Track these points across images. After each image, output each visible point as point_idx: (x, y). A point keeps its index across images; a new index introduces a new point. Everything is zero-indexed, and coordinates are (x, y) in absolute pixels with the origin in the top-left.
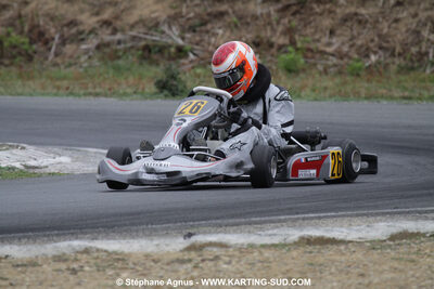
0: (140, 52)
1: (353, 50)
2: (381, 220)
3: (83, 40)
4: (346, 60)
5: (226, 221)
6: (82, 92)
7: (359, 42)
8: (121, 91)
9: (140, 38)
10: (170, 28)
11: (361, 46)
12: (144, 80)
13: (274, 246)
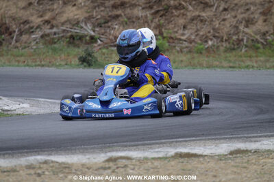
0: (68, 40)
1: (198, 38)
2: (223, 143)
3: (33, 32)
4: (193, 44)
5: (128, 143)
6: (34, 64)
7: (201, 33)
8: (58, 64)
9: (68, 31)
10: (86, 25)
11: (203, 35)
12: (71, 57)
13: (160, 158)
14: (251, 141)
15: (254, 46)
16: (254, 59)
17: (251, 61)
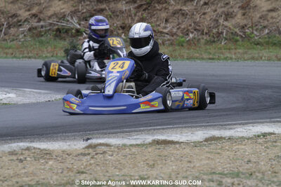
0: (54, 33)
1: (179, 31)
2: (199, 130)
3: (20, 25)
4: (175, 37)
5: (109, 131)
6: (21, 56)
7: (183, 27)
8: (44, 56)
9: (54, 24)
10: (72, 18)
11: (184, 29)
12: (57, 49)
13: (138, 145)
14: (226, 129)
15: (233, 39)
16: (233, 51)
17: (229, 53)
